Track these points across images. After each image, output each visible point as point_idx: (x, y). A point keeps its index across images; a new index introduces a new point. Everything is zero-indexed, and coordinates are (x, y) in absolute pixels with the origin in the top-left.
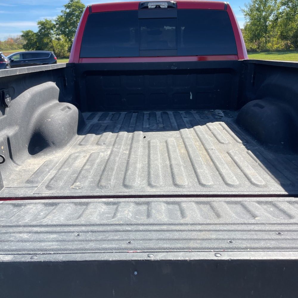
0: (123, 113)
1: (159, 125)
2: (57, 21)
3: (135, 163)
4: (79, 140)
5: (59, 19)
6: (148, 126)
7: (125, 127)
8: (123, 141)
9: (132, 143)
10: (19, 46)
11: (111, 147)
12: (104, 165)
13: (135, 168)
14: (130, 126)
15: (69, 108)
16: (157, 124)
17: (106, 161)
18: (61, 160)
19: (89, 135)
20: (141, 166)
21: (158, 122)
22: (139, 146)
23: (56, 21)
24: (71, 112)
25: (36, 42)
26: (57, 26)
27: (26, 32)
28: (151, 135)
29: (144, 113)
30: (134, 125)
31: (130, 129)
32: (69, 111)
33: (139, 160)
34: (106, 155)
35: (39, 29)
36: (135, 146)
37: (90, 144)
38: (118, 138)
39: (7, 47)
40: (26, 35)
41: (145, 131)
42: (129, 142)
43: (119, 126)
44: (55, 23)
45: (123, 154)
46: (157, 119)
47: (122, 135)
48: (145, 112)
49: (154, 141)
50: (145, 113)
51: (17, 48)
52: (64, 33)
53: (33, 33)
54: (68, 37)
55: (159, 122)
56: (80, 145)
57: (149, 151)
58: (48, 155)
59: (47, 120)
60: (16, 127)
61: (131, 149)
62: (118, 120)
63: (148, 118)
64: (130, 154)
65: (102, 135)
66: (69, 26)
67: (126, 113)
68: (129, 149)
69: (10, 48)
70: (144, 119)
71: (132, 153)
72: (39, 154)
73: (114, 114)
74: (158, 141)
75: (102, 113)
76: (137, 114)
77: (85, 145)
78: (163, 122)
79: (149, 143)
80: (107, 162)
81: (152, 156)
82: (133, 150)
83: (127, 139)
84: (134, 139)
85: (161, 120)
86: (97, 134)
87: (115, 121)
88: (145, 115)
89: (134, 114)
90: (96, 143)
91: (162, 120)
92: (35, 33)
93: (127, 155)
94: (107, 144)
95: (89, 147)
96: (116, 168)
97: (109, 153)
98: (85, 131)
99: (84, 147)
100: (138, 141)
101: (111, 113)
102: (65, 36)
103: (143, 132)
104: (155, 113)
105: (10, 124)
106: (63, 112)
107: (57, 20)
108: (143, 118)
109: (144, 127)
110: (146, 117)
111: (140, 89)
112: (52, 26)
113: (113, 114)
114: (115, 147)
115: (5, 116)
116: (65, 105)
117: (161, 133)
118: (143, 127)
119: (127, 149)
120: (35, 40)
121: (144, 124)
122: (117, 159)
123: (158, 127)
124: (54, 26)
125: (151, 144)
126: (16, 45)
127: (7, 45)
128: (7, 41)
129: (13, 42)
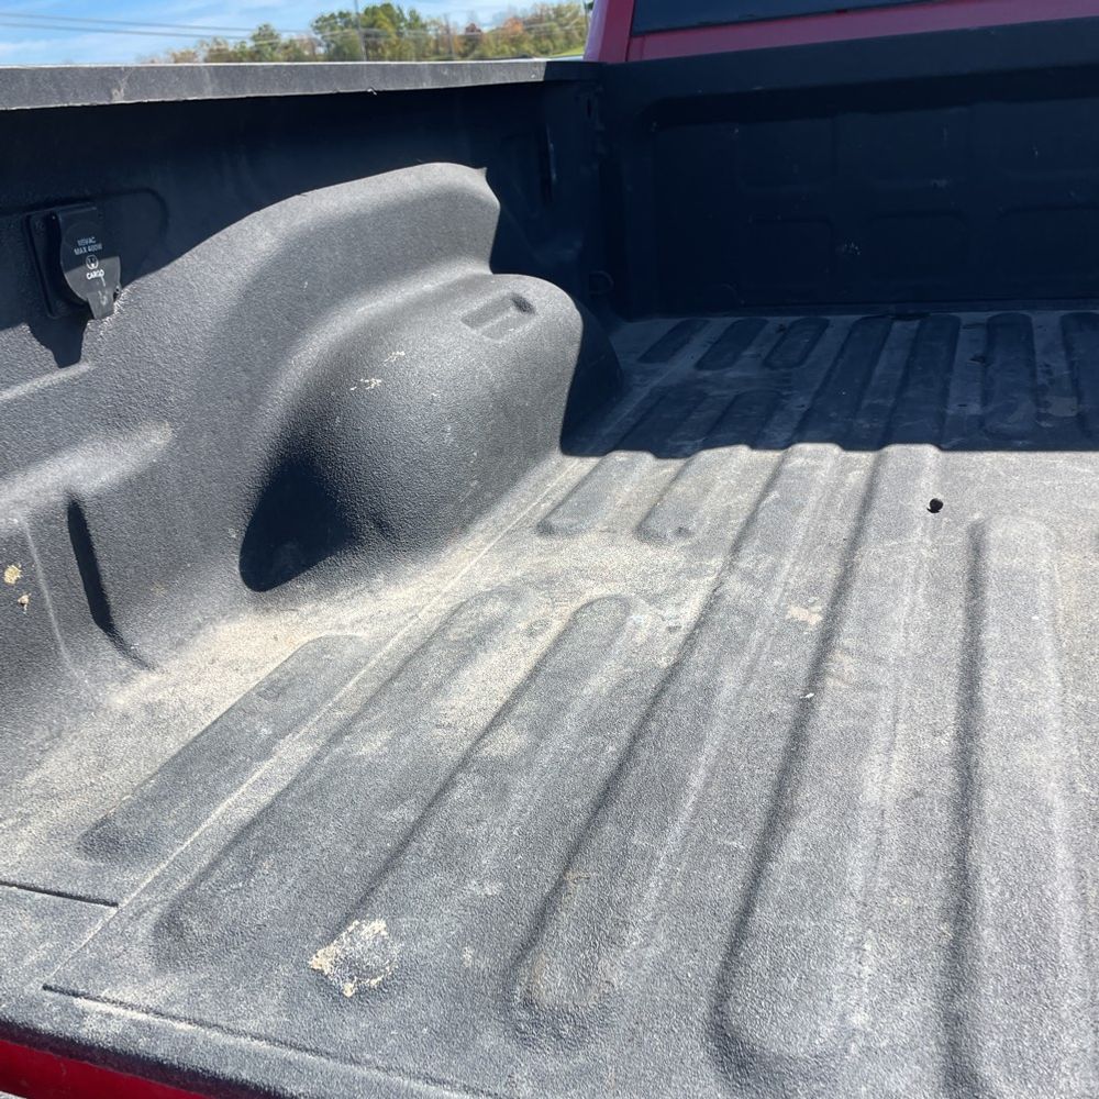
0: (840, 322)
1: (1047, 405)
3: (855, 744)
4: (553, 491)
6: (975, 409)
7: (833, 414)
8: (803, 519)
9: (855, 541)
11: (716, 562)
12: (624, 733)
13: (847, 803)
14: (866, 402)
15: (523, 306)
16: (1038, 393)
17: (650, 685)
18: (390, 646)
19: (620, 457)
20: (896, 776)
21: (1042, 380)
22: (904, 566)
24: (530, 325)
28: (994, 476)
29: (957, 323)
30: (890, 402)
31: (863, 423)
32: (520, 322)
33: (885, 709)
34: (670, 629)
36: (876, 568)
37: (599, 526)
38: (774, 495)
41: (955, 441)
42: (841, 528)
43: (800, 402)
45: (779, 634)
46: (1039, 359)
47: (802, 469)
48: (966, 317)
49: (1015, 530)
50: (964, 323)
55: (1052, 382)
56: (545, 529)
57: (974, 619)
58: (342, 595)
59: (360, 385)
60: (154, 432)
61: (842, 589)
62: (801, 362)
63: (979, 352)
64: (827, 639)
65: (686, 465)
67: (858, 322)
68: (828, 590)
70: (957, 357)
71: (848, 637)
72: (294, 585)
73: (793, 325)
74: (1042, 528)
75: (730, 320)
76: (915, 324)
77: (570, 533)
78: (1075, 382)
79: (977, 546)
80: (656, 699)
81: (991, 674)
82: (854, 605)
83: (829, 505)
84: (877, 503)
85: (1060, 366)
86: (662, 451)
87: (783, 370)
88: (962, 333)
89: (897, 325)
90: (638, 518)
91: (1071, 365)
93: (809, 648)
94: (699, 536)
95: (591, 548)
96: (696, 781)
97: (689, 612)
98: (605, 431)
99: (556, 551)
100: (900, 527)
101: (775, 321)
103: (941, 449)
104: (1027, 322)
105: (118, 420)
106: (474, 332)
108: (953, 351)
109: (950, 412)
110: (967, 348)
111: (942, 183)
113: (781, 329)
114: (742, 565)
115: (82, 368)
116: (505, 292)
117: (1060, 460)
118: (942, 416)
119: (814, 588)
121: (954, 393)
122: (729, 680)
123: (1040, 417)
125: (994, 560)
126: (530, 42)
127: (505, 43)
128: (503, 29)
129: (520, 28)
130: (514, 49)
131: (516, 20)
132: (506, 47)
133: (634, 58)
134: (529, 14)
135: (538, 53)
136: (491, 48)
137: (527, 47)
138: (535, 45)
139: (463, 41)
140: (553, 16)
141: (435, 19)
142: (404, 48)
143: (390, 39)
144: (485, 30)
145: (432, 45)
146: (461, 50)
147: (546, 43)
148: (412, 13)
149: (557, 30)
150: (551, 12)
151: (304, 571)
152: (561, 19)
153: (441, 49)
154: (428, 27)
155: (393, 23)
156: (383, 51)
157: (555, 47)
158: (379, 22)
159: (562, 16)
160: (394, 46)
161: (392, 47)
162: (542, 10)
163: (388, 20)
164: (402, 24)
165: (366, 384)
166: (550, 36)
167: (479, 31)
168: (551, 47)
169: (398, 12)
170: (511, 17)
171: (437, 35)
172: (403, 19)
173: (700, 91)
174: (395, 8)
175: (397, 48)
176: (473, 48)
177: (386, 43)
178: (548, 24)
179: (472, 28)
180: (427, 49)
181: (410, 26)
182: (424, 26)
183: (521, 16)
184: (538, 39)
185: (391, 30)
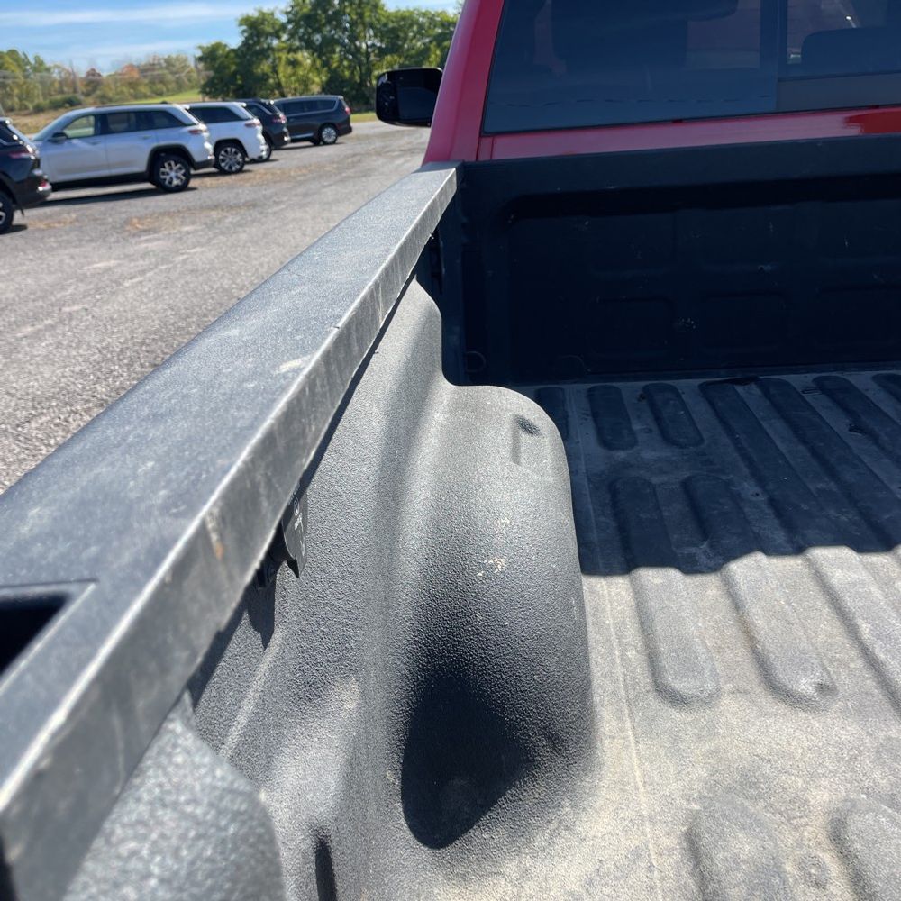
2: (290, 12)
5: (296, 9)
10: (154, 88)
23: (287, 13)
25: (235, 73)
26: (290, 26)
27: (208, 48)
35: (243, 39)
39: (122, 92)
40: (210, 56)
44: (284, 19)
51: (148, 93)
52: (309, 45)
53: (227, 49)
54: (319, 57)
56: (670, 694)
59: (486, 569)
66: (324, 25)
69: (131, 95)
77: (703, 698)
92: (233, 50)
102: (313, 54)
107: (289, 9)
112: (277, 27)
120: (233, 68)
124: (283, 27)
126: (146, 85)
127: (122, 85)
128: (120, 74)
129: (136, 75)
130: (132, 91)
131: (131, 67)
132: (125, 89)
133: (484, 157)
134: (144, 62)
135: (154, 95)
136: (111, 89)
137: (143, 89)
138: (151, 88)
139: (85, 83)
140: (164, 65)
141: (58, 63)
142: (32, 87)
143: (17, 80)
144: (105, 74)
145: (57, 85)
146: (85, 90)
147: (159, 86)
148: (37, 58)
149: (170, 77)
150: (162, 62)
151: (484, 814)
152: (171, 68)
153: (65, 89)
154: (52, 70)
155: (19, 65)
156: (12, 90)
157: (168, 90)
158: (6, 65)
159: (173, 66)
160: (22, 86)
161: (20, 86)
162: (154, 59)
163: (15, 63)
164: (28, 67)
165: (491, 566)
166: (162, 81)
167: (99, 75)
168: (165, 89)
169: (23, 57)
170: (126, 64)
171: (61, 77)
172: (28, 63)
173: (559, 189)
174: (20, 53)
175: (25, 87)
176: (95, 89)
177: (14, 83)
178: (160, 72)
179: (92, 73)
180: (53, 89)
181: (36, 70)
182: (48, 70)
183: (135, 63)
184: (152, 82)
185: (18, 73)
